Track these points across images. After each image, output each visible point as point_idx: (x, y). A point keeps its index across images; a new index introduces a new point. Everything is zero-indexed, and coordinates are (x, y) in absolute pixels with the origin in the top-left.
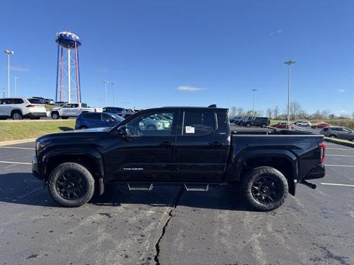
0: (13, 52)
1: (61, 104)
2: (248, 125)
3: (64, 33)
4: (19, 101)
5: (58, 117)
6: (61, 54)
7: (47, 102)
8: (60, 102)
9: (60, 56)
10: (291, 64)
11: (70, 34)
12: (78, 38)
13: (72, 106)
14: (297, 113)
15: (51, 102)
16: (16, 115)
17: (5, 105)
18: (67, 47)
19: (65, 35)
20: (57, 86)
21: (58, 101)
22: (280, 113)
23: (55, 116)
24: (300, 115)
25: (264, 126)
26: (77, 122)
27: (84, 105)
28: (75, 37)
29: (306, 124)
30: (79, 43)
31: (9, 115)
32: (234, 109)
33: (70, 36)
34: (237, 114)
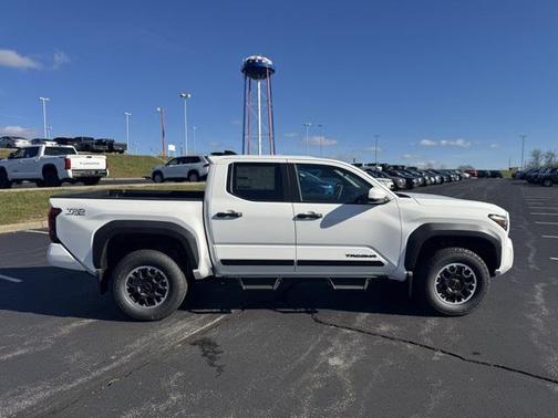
0: (189, 96)
2: (548, 183)
3: (253, 58)
4: (196, 159)
6: (248, 88)
9: (247, 90)
11: (259, 58)
12: (270, 62)
16: (193, 177)
17: (181, 165)
18: (256, 78)
19: (254, 61)
28: (267, 61)
30: (272, 70)
31: (186, 176)
32: (536, 155)
33: (260, 61)
34: (543, 163)
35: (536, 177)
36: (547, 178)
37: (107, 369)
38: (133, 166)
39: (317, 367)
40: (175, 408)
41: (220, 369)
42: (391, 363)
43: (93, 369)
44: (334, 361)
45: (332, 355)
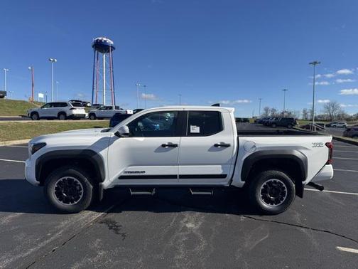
0: (56, 60)
1: (97, 106)
2: (274, 126)
3: (100, 39)
4: (64, 104)
5: (95, 118)
6: (96, 58)
7: (84, 104)
8: (96, 105)
9: (96, 59)
10: (316, 65)
11: (105, 39)
12: (112, 43)
13: (107, 108)
14: (336, 113)
15: (88, 105)
16: (62, 116)
17: (53, 108)
18: (102, 52)
19: (101, 41)
20: (93, 89)
21: (94, 103)
22: (317, 113)
23: (92, 117)
24: (339, 116)
25: (289, 127)
26: (111, 122)
27: (117, 108)
28: (110, 42)
29: (342, 125)
30: (113, 48)
31: (57, 116)
32: (266, 110)
33: (105, 41)
34: (270, 115)
35: (268, 122)
36: (273, 123)
37: (48, 241)
38: (11, 107)
39: (180, 229)
40: (104, 259)
41: (123, 235)
42: (220, 224)
43: (38, 242)
44: (189, 225)
45: (187, 222)
